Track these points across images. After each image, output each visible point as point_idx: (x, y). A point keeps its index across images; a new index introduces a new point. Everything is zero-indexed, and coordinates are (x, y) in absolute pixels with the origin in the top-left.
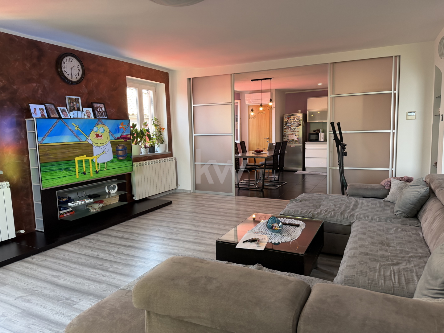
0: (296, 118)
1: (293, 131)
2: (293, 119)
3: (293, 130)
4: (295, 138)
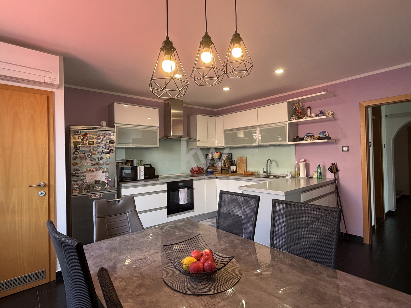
0: (102, 137)
1: (97, 164)
2: (97, 138)
3: (97, 160)
4: (102, 177)
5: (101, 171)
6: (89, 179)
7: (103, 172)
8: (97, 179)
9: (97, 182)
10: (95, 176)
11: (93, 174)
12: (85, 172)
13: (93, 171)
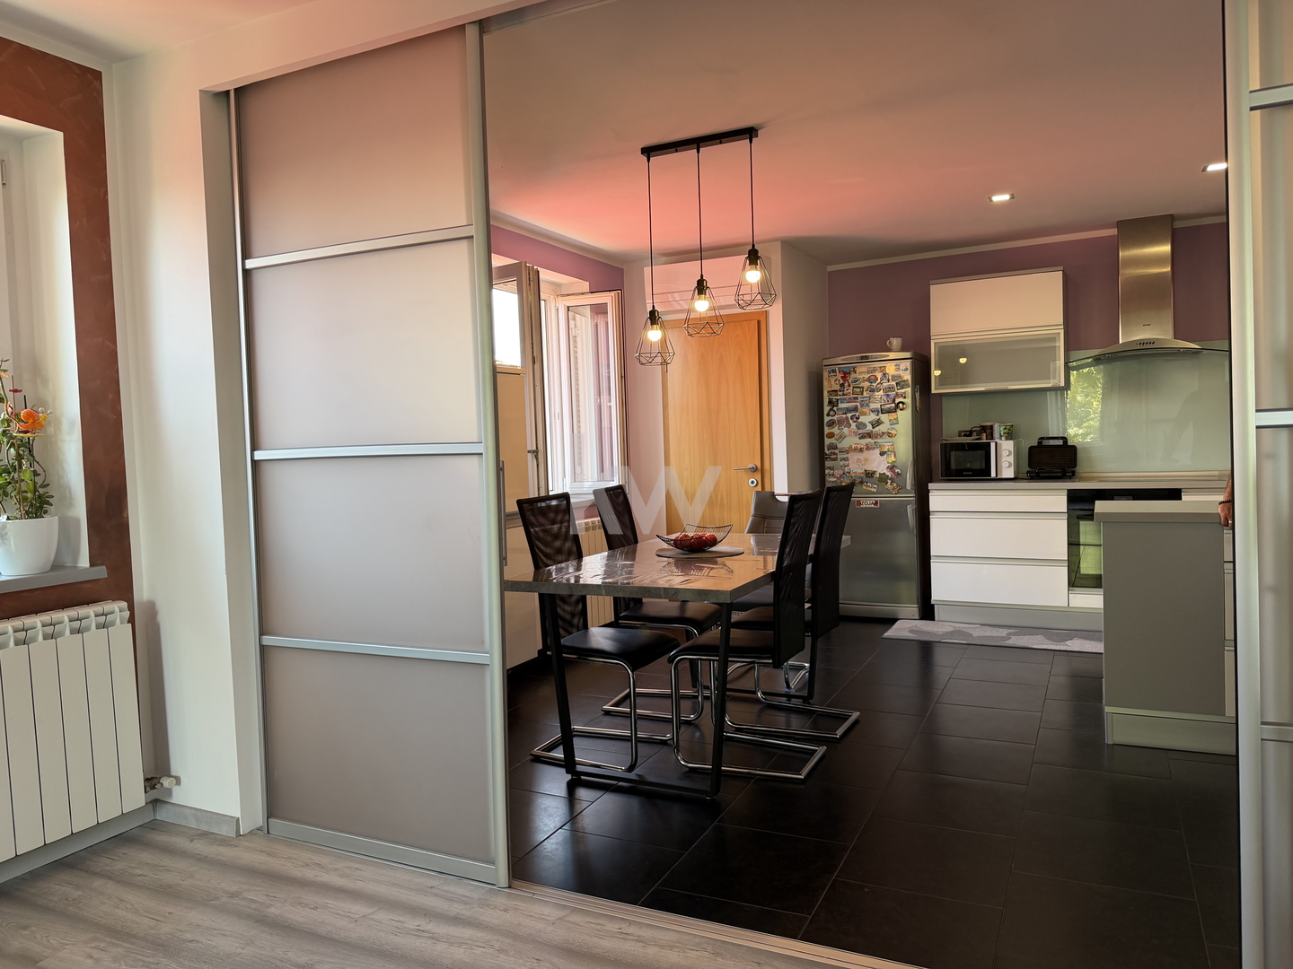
1: (869, 435)
4: (879, 464)
5: (877, 451)
6: (856, 466)
7: (882, 454)
8: (870, 468)
9: (870, 474)
10: (866, 460)
11: (861, 456)
12: (847, 452)
13: (861, 450)
